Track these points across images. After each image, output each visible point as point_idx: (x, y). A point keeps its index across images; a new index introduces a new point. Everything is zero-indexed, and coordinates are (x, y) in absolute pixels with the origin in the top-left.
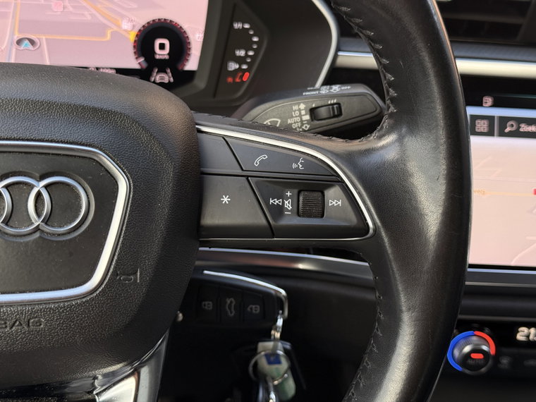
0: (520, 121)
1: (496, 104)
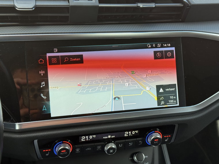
0: (70, 57)
1: (58, 52)
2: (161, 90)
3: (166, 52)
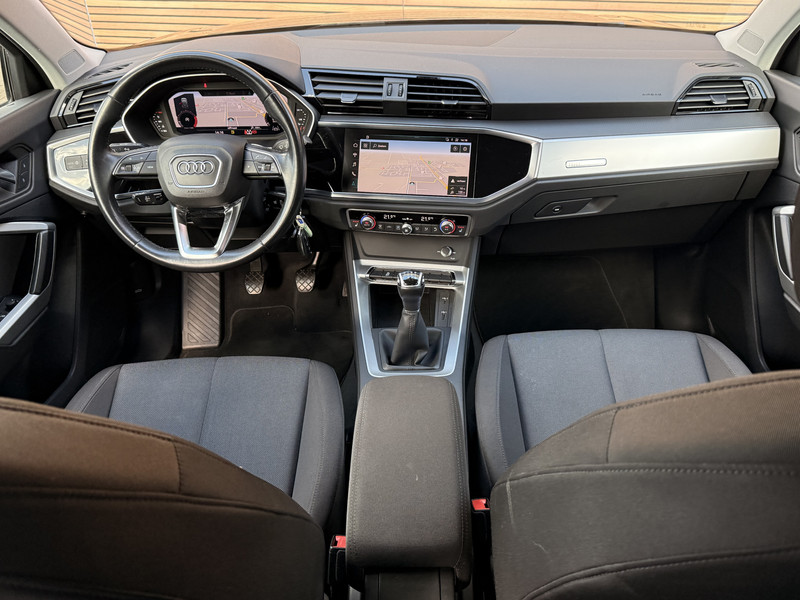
0: (378, 143)
2: (453, 181)
3: (463, 146)
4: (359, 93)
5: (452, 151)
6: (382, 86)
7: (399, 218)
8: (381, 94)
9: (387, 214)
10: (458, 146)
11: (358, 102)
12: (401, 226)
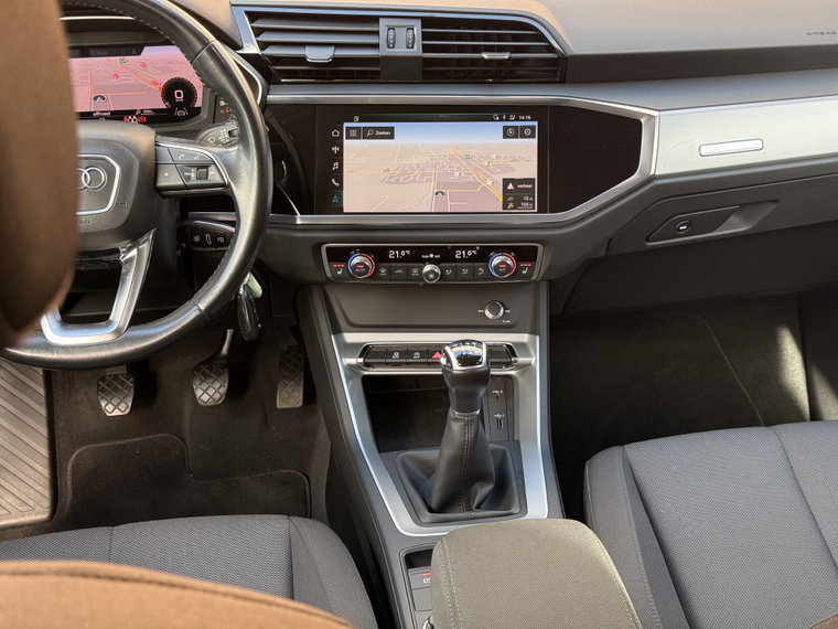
0: (375, 129)
1: (360, 121)
2: (510, 187)
3: (523, 128)
4: (337, 46)
5: (506, 136)
6: (377, 33)
7: (417, 257)
8: (376, 46)
9: (395, 248)
10: (515, 128)
11: (336, 61)
12: (421, 269)
